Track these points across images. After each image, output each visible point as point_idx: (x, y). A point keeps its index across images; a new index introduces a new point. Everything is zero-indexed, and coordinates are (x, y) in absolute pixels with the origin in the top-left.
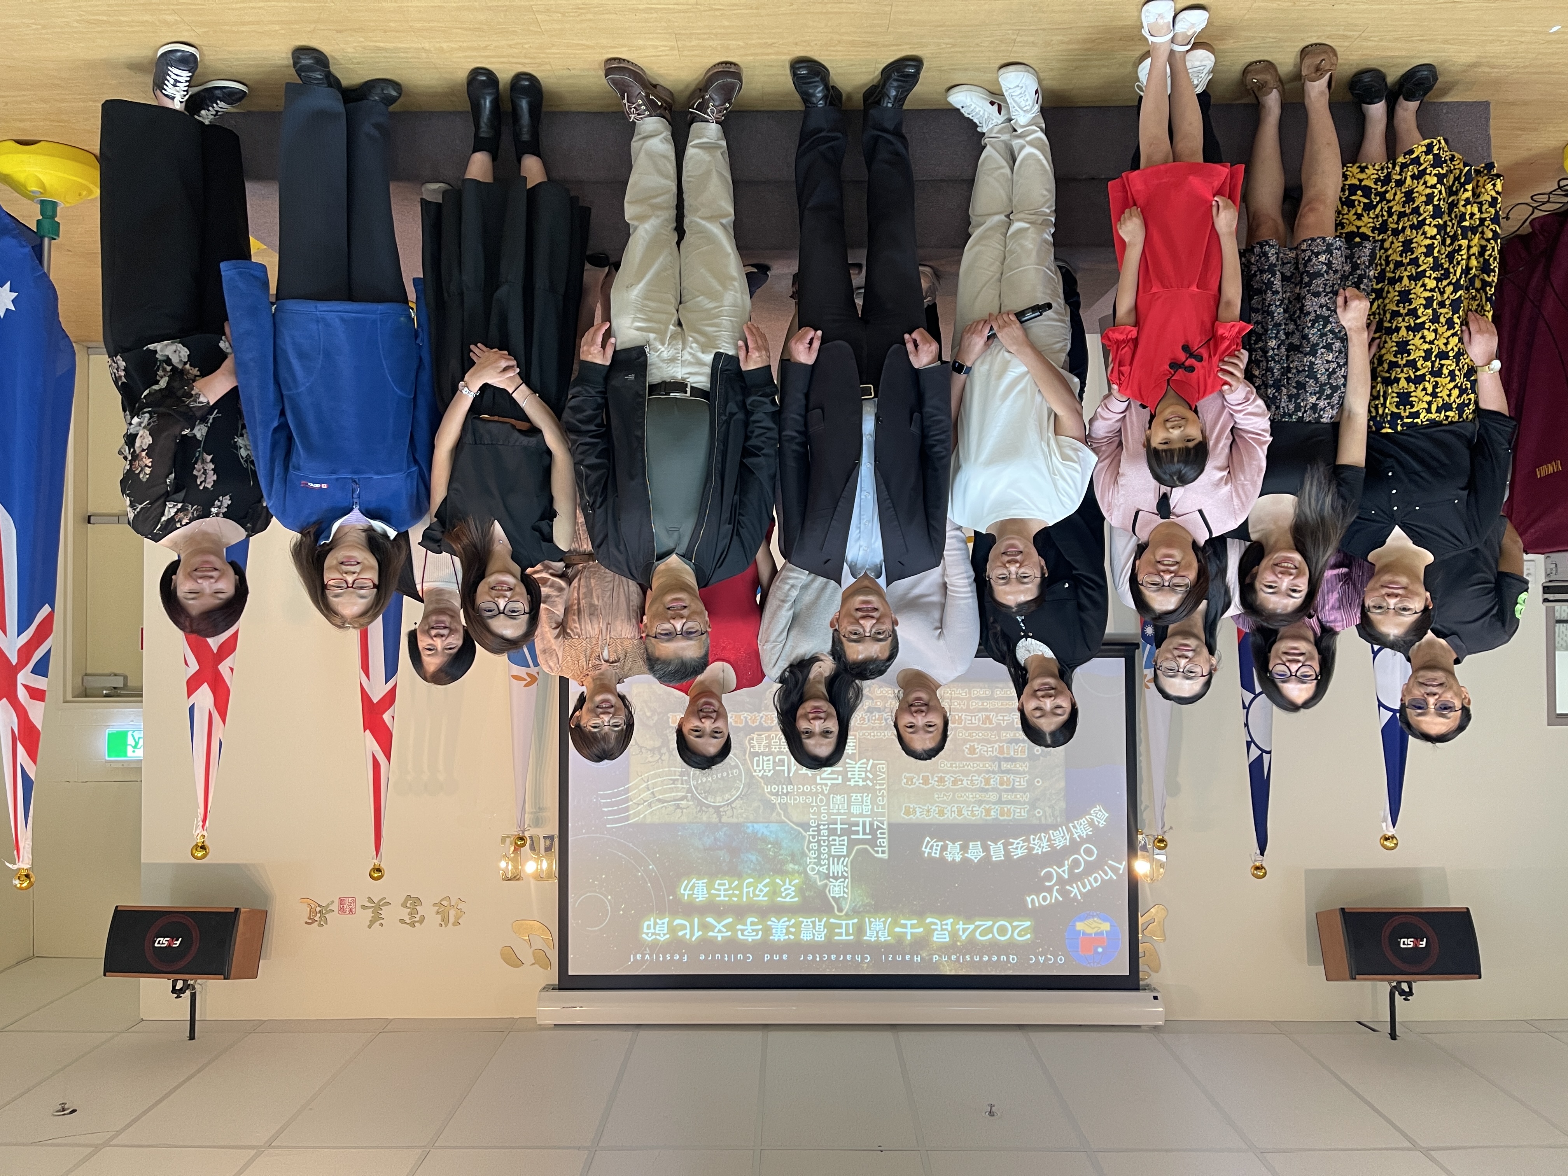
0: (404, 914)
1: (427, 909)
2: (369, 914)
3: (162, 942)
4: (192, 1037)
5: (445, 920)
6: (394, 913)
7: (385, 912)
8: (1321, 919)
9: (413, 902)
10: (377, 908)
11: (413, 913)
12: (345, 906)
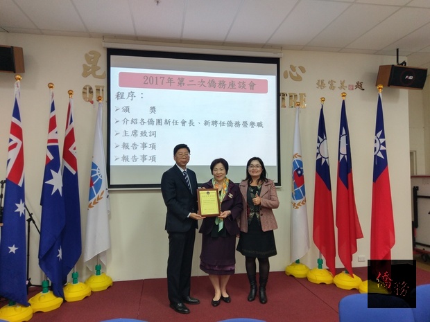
0: (334, 84)
1: (328, 85)
2: (345, 85)
3: (411, 78)
4: (398, 50)
5: (322, 82)
6: (337, 85)
7: (340, 85)
8: (22, 71)
9: (332, 87)
10: (342, 87)
11: (332, 85)
12: (351, 88)
